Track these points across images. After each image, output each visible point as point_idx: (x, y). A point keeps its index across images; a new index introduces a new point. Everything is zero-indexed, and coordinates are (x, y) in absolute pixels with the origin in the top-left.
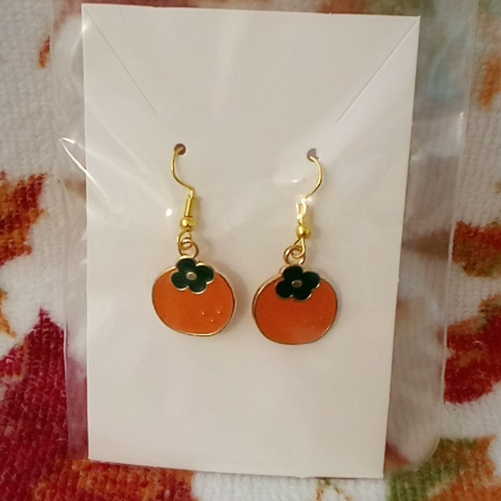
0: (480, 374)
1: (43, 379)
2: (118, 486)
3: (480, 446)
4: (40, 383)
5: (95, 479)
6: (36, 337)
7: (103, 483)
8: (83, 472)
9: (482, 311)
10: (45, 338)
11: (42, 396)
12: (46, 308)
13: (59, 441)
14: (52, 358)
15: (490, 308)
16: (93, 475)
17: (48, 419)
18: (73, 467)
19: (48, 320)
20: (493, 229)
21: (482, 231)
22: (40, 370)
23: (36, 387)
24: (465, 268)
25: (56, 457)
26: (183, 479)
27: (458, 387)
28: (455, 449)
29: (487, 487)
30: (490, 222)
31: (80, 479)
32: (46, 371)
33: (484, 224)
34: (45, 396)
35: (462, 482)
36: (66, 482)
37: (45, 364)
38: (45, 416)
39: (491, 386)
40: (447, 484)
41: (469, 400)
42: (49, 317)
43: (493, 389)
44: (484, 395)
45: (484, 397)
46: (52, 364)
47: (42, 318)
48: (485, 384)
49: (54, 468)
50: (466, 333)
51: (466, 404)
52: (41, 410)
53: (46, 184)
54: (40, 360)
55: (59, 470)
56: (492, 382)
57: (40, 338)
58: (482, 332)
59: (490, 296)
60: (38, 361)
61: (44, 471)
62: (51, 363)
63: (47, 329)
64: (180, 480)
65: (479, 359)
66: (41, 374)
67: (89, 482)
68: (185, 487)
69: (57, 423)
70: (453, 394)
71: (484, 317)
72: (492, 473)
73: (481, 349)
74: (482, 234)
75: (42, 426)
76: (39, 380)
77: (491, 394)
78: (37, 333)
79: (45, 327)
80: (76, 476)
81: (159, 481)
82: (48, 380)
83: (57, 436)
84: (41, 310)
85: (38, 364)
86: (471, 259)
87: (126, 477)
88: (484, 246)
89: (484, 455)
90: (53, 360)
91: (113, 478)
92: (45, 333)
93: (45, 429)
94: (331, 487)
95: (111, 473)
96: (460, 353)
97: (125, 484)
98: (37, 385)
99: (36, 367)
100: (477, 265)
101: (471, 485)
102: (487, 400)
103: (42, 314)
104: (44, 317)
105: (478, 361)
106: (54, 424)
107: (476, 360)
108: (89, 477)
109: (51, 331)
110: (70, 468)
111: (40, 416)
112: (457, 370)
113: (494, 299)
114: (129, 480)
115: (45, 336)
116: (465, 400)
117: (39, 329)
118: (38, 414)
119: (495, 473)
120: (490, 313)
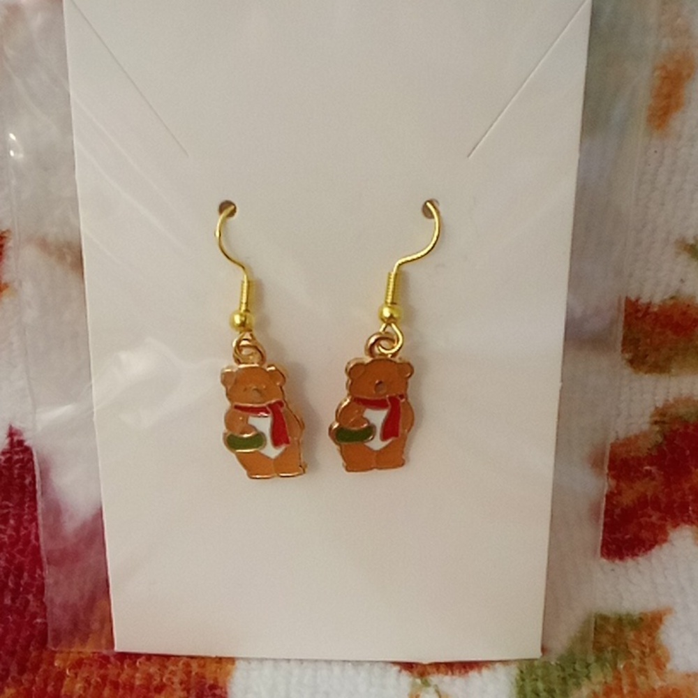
0: (650, 516)
1: (14, 531)
2: (121, 692)
3: (649, 624)
4: (10, 537)
5: (87, 681)
6: (4, 467)
7: (100, 687)
8: (70, 670)
9: (656, 423)
10: (17, 468)
11: (13, 556)
12: (17, 425)
13: (37, 623)
14: (28, 499)
15: (666, 419)
16: (85, 675)
17: (21, 589)
18: (56, 664)
19: (21, 443)
20: (672, 306)
21: (656, 309)
22: (10, 516)
23: (5, 543)
24: (631, 362)
25: (31, 648)
26: (216, 679)
27: (618, 535)
28: (611, 630)
29: (656, 687)
30: (666, 297)
31: (67, 681)
32: (19, 518)
33: (657, 300)
34: (18, 556)
35: (620, 680)
36: (46, 686)
37: (18, 507)
38: (17, 584)
39: (666, 534)
40: (600, 683)
41: (634, 555)
42: (21, 438)
43: (669, 538)
44: (657, 547)
45: (655, 551)
46: (28, 507)
47: (12, 440)
48: (657, 531)
49: (28, 664)
50: (632, 454)
51: (630, 562)
52: (11, 577)
53: (10, 247)
54: (10, 502)
55: (36, 668)
56: (669, 527)
57: (10, 469)
58: (654, 453)
59: (667, 400)
60: (7, 503)
61: (14, 669)
62: (27, 505)
63: (21, 456)
64: (212, 682)
65: (649, 494)
66: (12, 522)
67: (79, 686)
68: (218, 692)
69: (34, 596)
70: (610, 547)
71: (658, 432)
72: (665, 666)
73: (653, 479)
74: (656, 314)
75: (13, 600)
76: (9, 532)
77: (665, 546)
78: (5, 462)
79: (17, 453)
80: (61, 676)
81: (181, 683)
82: (23, 532)
83: (34, 616)
84: (11, 428)
85: (7, 507)
86: (640, 348)
87: (133, 677)
88: (658, 330)
89: (654, 638)
90: (30, 501)
91: (113, 679)
92: (18, 461)
93: (18, 605)
94: (431, 690)
95: (112, 671)
96: (623, 485)
97: (132, 688)
98: (6, 539)
99: (5, 511)
100: (648, 358)
101: (634, 685)
102: (660, 554)
103: (12, 434)
104: (16, 438)
105: (649, 498)
106: (30, 597)
107: (646, 496)
108: (79, 679)
109: (26, 459)
110: (52, 664)
111: (10, 584)
112: (618, 511)
113: (672, 406)
114: (138, 683)
115: (18, 466)
116: (628, 555)
117: (8, 455)
118: (7, 583)
119: (669, 666)
120: (667, 426)
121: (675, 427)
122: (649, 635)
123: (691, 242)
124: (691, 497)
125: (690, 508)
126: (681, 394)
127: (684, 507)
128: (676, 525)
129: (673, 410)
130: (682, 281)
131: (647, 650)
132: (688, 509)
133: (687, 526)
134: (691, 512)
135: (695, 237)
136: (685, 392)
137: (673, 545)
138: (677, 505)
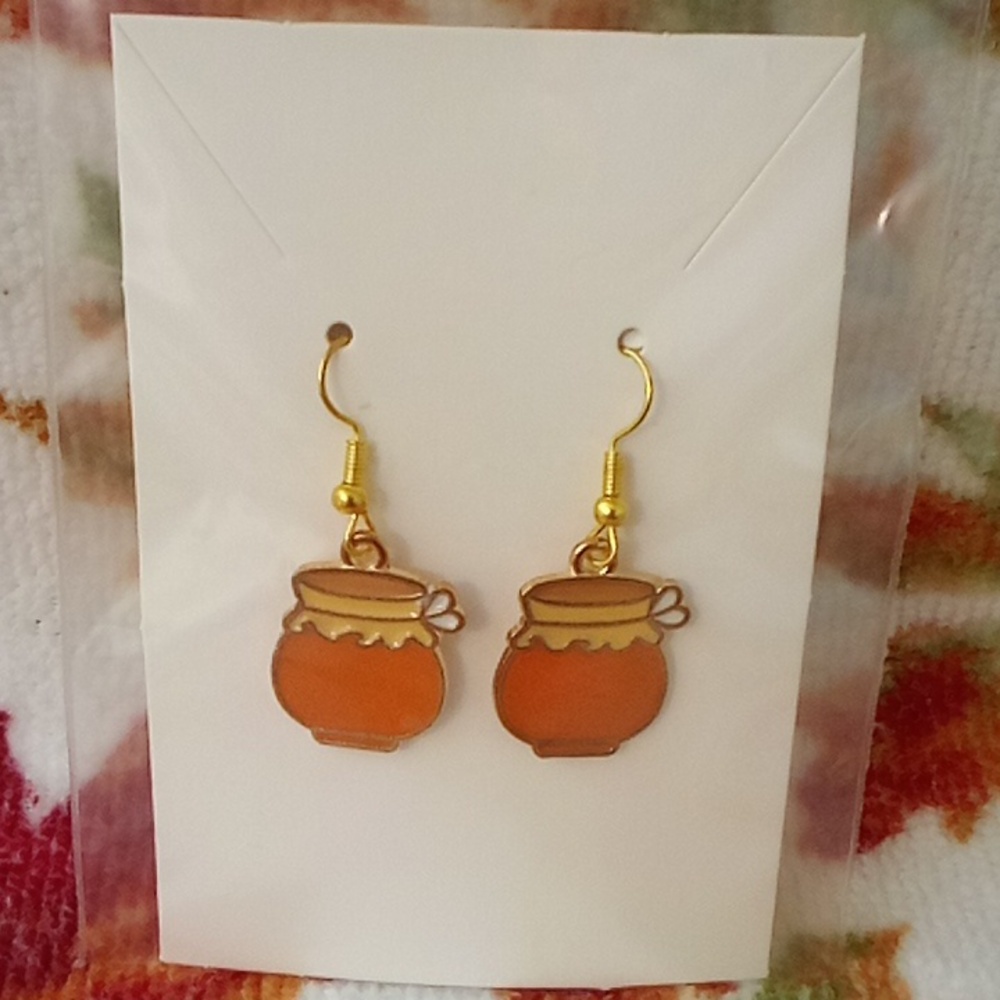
0: (878, 795)
3: (880, 946)
9: (887, 660)
15: (900, 654)
39: (900, 819)
43: (905, 827)
44: (888, 840)
45: (887, 843)
48: (888, 817)
56: (904, 811)
58: (882, 703)
59: (900, 627)
65: (876, 761)
71: (888, 673)
73: (881, 740)
77: (901, 838)
89: (886, 968)
102: (894, 849)
105: (876, 768)
113: (908, 635)
120: (899, 663)
121: (912, 665)
122: (881, 964)
123: (934, 402)
124: (935, 767)
125: (934, 783)
126: (918, 619)
127: (924, 781)
128: (914, 808)
129: (910, 642)
130: (921, 456)
131: (877, 986)
132: (930, 785)
133: (930, 809)
134: (934, 788)
135: (940, 394)
136: (926, 615)
137: (910, 837)
138: (915, 777)
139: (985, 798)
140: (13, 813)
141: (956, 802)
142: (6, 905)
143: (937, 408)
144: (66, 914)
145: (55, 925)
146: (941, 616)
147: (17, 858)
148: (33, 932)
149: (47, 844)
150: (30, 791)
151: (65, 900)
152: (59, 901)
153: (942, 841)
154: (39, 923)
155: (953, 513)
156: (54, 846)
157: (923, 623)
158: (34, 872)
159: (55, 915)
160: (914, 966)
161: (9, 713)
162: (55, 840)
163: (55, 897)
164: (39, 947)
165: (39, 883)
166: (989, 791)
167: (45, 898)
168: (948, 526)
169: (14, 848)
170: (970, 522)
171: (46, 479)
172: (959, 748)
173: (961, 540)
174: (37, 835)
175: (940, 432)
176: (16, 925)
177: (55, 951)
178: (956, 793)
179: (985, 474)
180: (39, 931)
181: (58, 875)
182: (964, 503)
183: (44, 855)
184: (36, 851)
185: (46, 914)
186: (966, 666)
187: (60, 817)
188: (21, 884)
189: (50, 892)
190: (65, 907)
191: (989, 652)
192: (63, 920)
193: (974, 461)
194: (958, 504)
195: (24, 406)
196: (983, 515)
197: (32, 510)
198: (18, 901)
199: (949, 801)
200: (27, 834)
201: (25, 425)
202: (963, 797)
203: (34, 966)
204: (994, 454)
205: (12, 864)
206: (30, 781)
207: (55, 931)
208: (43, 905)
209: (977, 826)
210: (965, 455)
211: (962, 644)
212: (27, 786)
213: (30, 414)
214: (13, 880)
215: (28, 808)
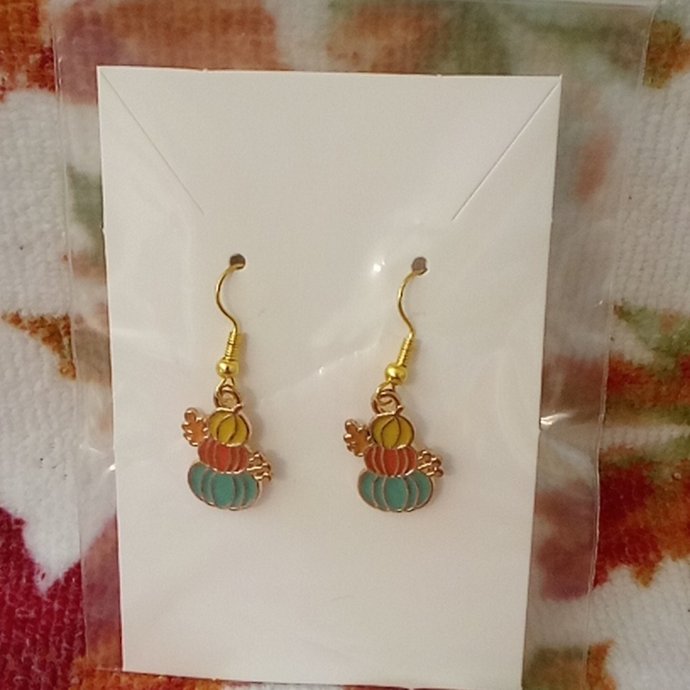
121: (610, 473)
122: (595, 666)
123: (620, 304)
124: (627, 539)
125: (626, 549)
126: (613, 444)
127: (620, 548)
128: (614, 566)
129: (608, 459)
130: (612, 339)
131: (595, 680)
132: (624, 551)
133: (625, 566)
134: (627, 553)
135: (623, 299)
136: (618, 441)
137: (612, 584)
138: (613, 547)
139: (660, 558)
140: (29, 584)
141: (641, 560)
142: (25, 644)
143: (621, 308)
144: (66, 649)
145: (59, 656)
146: (628, 442)
147: (32, 614)
148: (44, 661)
149: (52, 604)
150: (39, 571)
151: (64, 640)
152: (61, 642)
153: (633, 587)
154: (48, 656)
155: (633, 375)
156: (56, 606)
157: (617, 446)
158: (43, 622)
159: (59, 650)
160: (618, 667)
161: (24, 519)
162: (56, 601)
163: (58, 638)
164: (49, 670)
165: (47, 629)
166: (663, 553)
167: (51, 639)
168: (630, 383)
169: (30, 607)
170: (645, 380)
171: (46, 367)
172: (642, 527)
173: (639, 392)
174: (45, 598)
175: (624, 323)
176: (34, 658)
177: (59, 673)
178: (641, 555)
179: (654, 349)
180: (48, 661)
181: (60, 624)
182: (641, 368)
183: (50, 611)
184: (44, 609)
185: (53, 649)
186: (645, 473)
187: (60, 586)
188: (36, 631)
189: (55, 635)
190: (64, 645)
191: (659, 463)
192: (63, 652)
193: (646, 341)
194: (636, 369)
195: (33, 320)
196: (653, 376)
197: (38, 387)
198: (34, 642)
199: (636, 560)
200: (38, 599)
201: (33, 332)
202: (645, 558)
203: (45, 684)
204: (658, 336)
205: (28, 618)
206: (38, 564)
207: (58, 660)
208: (50, 644)
209: (655, 576)
210: (640, 338)
211: (642, 459)
212: (36, 567)
213: (37, 325)
214: (30, 628)
215: (38, 581)
